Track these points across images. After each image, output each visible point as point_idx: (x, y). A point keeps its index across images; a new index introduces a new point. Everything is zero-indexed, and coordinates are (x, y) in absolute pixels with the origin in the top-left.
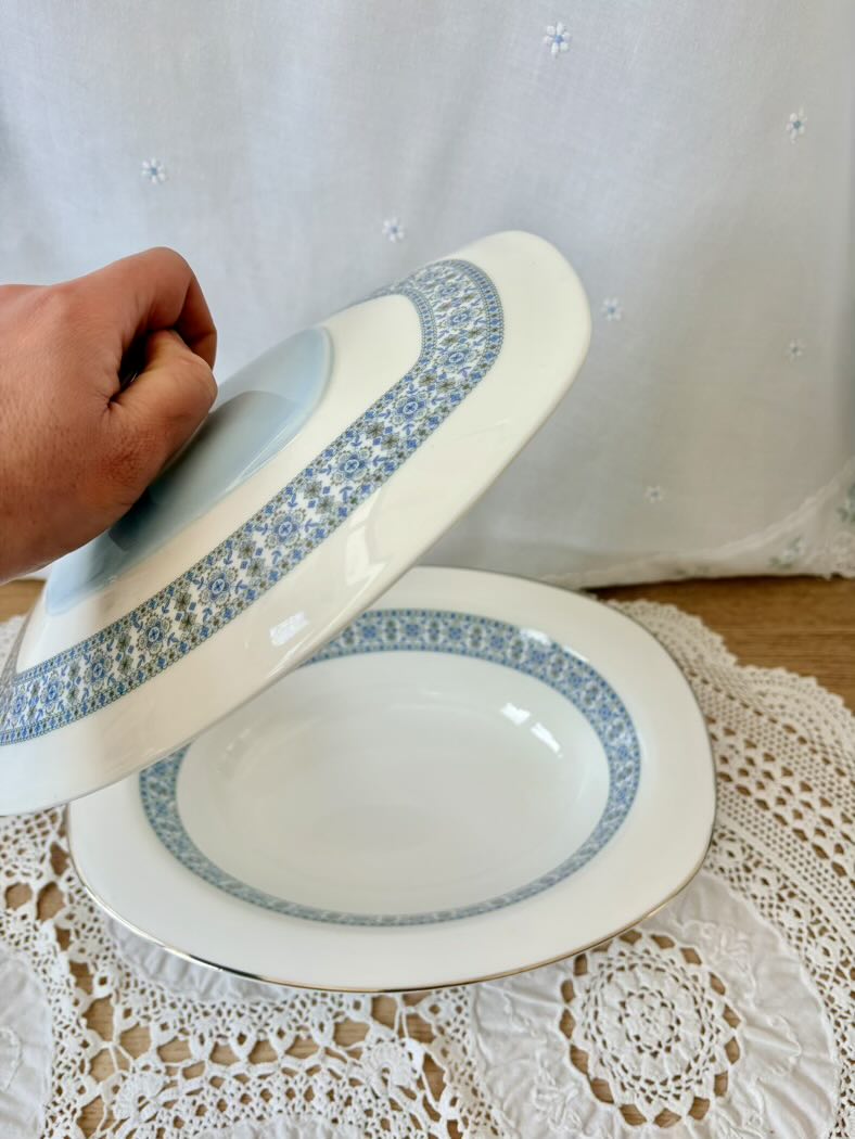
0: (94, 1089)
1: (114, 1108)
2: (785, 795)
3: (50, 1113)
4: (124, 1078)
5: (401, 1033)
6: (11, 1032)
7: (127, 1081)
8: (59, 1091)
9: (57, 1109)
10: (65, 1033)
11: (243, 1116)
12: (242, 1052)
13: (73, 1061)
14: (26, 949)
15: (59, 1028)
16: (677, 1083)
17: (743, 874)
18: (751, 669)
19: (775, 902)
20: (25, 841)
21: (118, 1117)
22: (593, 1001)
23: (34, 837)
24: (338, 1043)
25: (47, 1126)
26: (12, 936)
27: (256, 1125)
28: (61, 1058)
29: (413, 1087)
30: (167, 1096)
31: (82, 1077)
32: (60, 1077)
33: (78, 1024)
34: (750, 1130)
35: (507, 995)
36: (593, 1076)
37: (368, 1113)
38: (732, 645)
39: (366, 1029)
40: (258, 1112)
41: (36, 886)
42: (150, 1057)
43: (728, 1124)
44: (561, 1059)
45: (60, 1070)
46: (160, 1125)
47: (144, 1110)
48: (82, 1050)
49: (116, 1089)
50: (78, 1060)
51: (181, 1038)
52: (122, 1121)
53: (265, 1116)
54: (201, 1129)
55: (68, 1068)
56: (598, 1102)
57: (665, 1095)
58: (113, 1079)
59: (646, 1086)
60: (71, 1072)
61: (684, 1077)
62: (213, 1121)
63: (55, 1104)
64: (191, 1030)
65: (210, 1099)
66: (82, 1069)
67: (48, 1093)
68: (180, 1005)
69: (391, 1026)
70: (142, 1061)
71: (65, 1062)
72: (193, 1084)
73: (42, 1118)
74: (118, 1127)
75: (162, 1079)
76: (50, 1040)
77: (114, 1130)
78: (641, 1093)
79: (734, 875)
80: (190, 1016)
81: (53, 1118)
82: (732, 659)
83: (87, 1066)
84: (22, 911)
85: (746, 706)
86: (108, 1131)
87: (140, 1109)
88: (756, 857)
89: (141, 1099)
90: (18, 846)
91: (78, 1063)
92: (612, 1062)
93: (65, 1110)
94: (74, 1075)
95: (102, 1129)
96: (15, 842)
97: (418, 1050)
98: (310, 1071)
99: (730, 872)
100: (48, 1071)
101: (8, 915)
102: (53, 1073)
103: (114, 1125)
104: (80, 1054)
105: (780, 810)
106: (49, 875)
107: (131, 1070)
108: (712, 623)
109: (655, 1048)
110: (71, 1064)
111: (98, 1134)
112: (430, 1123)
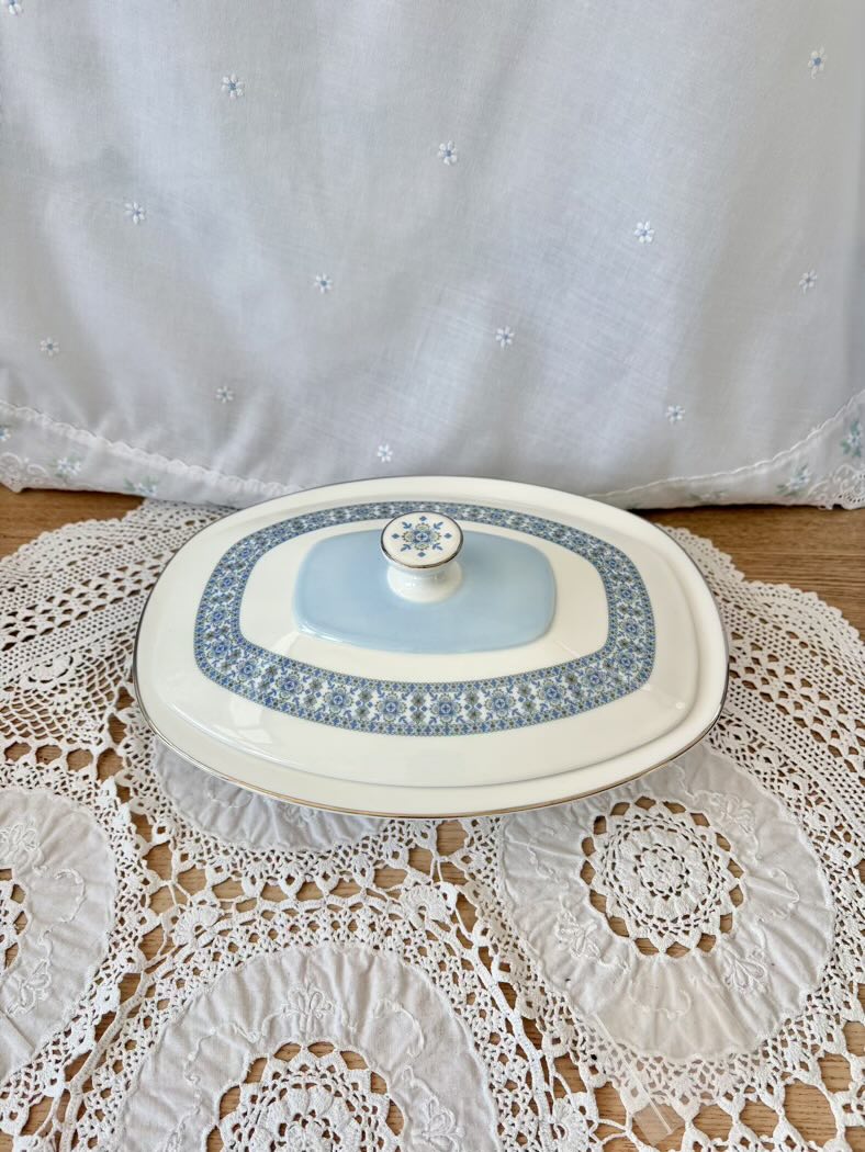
0: (153, 920)
1: (173, 935)
2: (787, 690)
3: (113, 940)
4: (182, 911)
5: (436, 878)
6: (75, 873)
7: (185, 914)
8: (122, 921)
9: (120, 936)
10: (126, 872)
11: (292, 943)
12: (290, 891)
13: (135, 896)
14: (89, 803)
15: (120, 868)
16: (686, 922)
17: (748, 753)
18: (758, 584)
19: (776, 777)
20: (84, 714)
21: (176, 943)
22: (611, 854)
23: (92, 711)
24: (378, 886)
25: (110, 950)
26: (75, 793)
27: (305, 950)
28: (123, 893)
29: (448, 921)
30: (223, 925)
31: (143, 910)
32: (122, 909)
33: (139, 864)
34: (753, 962)
35: (532, 849)
36: (610, 914)
37: (407, 941)
38: (739, 563)
39: (403, 874)
40: (306, 939)
41: (96, 751)
42: (206, 894)
43: (733, 957)
44: (581, 901)
45: (123, 904)
46: (216, 950)
47: (201, 937)
48: (144, 887)
49: (175, 920)
50: (139, 894)
51: (234, 878)
52: (181, 947)
53: (312, 942)
54: (254, 953)
55: (131, 902)
56: (615, 935)
57: (675, 931)
58: (173, 911)
59: (658, 923)
60: (133, 905)
61: (693, 916)
62: (265, 946)
63: (118, 932)
64: (243, 873)
65: (261, 928)
66: (143, 902)
67: (111, 923)
68: (232, 852)
69: (428, 873)
70: (198, 896)
71: (127, 897)
72: (247, 916)
73: (106, 944)
74: (176, 952)
75: (216, 912)
76: (113, 879)
77: (173, 954)
78: (653, 929)
79: (740, 754)
80: (241, 861)
81: (116, 944)
82: (741, 575)
83: (148, 901)
84: (83, 772)
86: (168, 955)
87: (197, 937)
88: (760, 740)
89: (198, 928)
90: (77, 718)
91: (140, 898)
92: (627, 903)
93: (127, 937)
94: (136, 908)
95: (162, 953)
96: (75, 715)
97: (452, 891)
98: (353, 908)
99: (737, 752)
100: (112, 904)
101: (71, 775)
102: (116, 906)
103: (173, 950)
104: (141, 890)
105: (782, 702)
106: (108, 742)
107: (188, 904)
108: (721, 544)
109: (667, 892)
110: (132, 898)
111: (158, 957)
112: (463, 950)
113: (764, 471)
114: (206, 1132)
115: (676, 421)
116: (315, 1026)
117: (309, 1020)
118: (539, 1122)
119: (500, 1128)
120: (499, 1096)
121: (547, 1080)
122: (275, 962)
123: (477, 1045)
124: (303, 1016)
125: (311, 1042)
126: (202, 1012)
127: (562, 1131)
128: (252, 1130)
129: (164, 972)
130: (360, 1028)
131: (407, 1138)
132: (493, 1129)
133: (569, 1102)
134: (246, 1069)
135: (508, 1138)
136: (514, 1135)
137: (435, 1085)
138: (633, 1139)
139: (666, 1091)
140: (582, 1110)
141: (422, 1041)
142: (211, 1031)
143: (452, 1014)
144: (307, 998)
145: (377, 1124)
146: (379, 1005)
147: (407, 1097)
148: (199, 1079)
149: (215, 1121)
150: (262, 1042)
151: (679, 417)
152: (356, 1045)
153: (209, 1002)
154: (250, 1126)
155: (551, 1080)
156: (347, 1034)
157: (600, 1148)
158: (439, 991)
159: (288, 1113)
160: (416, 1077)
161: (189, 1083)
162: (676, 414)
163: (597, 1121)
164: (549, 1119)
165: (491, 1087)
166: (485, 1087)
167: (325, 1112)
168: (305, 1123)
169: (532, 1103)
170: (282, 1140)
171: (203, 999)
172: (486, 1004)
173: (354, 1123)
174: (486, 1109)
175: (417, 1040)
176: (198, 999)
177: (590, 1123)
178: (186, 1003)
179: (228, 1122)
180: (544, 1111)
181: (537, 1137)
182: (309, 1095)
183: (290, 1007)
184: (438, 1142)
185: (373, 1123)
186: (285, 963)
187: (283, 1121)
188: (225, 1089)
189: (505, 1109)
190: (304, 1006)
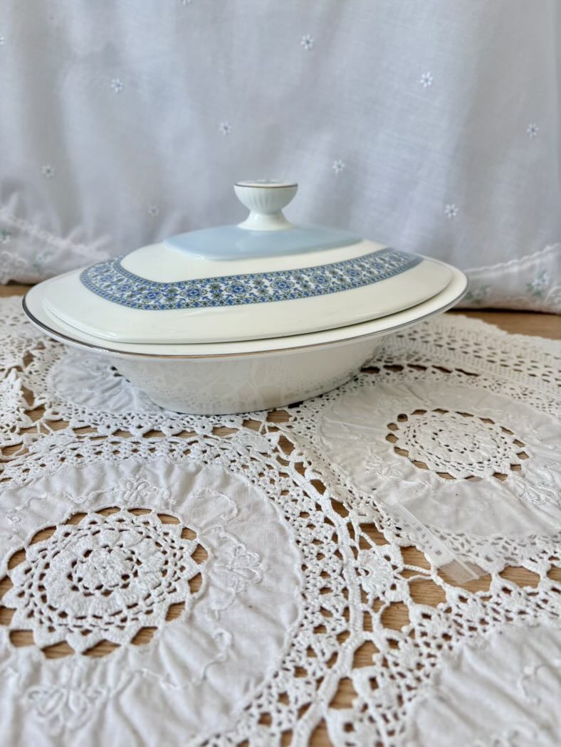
0: (17, 440)
1: (30, 448)
4: (43, 437)
5: (263, 432)
11: (131, 457)
12: (137, 434)
13: (8, 425)
16: (481, 465)
17: (522, 396)
21: (31, 451)
22: (412, 431)
24: (214, 434)
27: (141, 460)
29: (270, 452)
30: (73, 446)
31: (11, 434)
33: (18, 410)
34: (543, 488)
35: (345, 425)
36: (413, 459)
37: (233, 461)
39: (236, 430)
40: (144, 456)
42: (68, 431)
43: (525, 484)
44: (387, 450)
46: (65, 456)
47: (54, 450)
48: (17, 422)
49: (35, 440)
51: (93, 426)
52: (35, 453)
53: (149, 457)
54: (96, 460)
55: (2, 428)
56: (417, 468)
57: (471, 469)
59: (456, 465)
60: (4, 430)
61: (486, 463)
62: (107, 457)
64: (101, 423)
65: (107, 449)
66: (13, 430)
68: (96, 414)
69: (256, 429)
70: (60, 432)
72: (97, 442)
74: (29, 455)
75: (71, 440)
78: (452, 467)
80: (102, 418)
83: (17, 430)
85: (515, 346)
86: (21, 456)
87: (50, 450)
89: (53, 445)
91: (11, 427)
92: (428, 454)
94: (5, 432)
95: (17, 455)
97: (276, 435)
98: (190, 443)
99: (513, 395)
104: (14, 423)
105: (545, 378)
107: (50, 434)
109: (462, 450)
110: (5, 426)
111: (13, 456)
112: (280, 466)
113: (515, 269)
114: (12, 550)
115: (452, 216)
116: (138, 499)
117: (134, 495)
118: (343, 565)
119: (304, 567)
120: (305, 548)
121: (352, 536)
122: (113, 466)
123: (287, 518)
124: (128, 492)
125: (132, 506)
126: (39, 486)
127: (367, 572)
128: (58, 552)
129: (15, 464)
130: (180, 503)
131: (209, 566)
132: (297, 567)
133: (374, 552)
134: (67, 517)
135: (311, 575)
136: (318, 572)
137: (243, 538)
138: (439, 581)
139: (469, 554)
140: (388, 558)
141: (235, 511)
142: (43, 496)
143: (266, 499)
144: (135, 484)
145: (182, 557)
146: (200, 490)
147: (215, 543)
148: (20, 520)
149: (23, 544)
150: (87, 504)
151: (454, 214)
152: (173, 511)
153: (48, 481)
154: (57, 549)
155: (357, 537)
156: (167, 504)
157: (406, 583)
158: (256, 488)
159: (97, 543)
160: (226, 531)
161: (10, 522)
162: (452, 211)
163: (401, 567)
164: (354, 563)
165: (298, 542)
166: (292, 541)
167: (133, 545)
168: (110, 551)
169: (337, 553)
170: (84, 559)
171: (43, 479)
172: (298, 495)
173: (160, 554)
174: (292, 556)
175: (231, 511)
176: (38, 479)
177: (395, 567)
178: (26, 481)
179: (36, 547)
180: (348, 557)
181: (341, 575)
182: (121, 535)
183: (118, 487)
184: (241, 572)
185: (178, 557)
186: (122, 467)
187: (90, 548)
188: (42, 527)
189: (310, 556)
190: (132, 488)
